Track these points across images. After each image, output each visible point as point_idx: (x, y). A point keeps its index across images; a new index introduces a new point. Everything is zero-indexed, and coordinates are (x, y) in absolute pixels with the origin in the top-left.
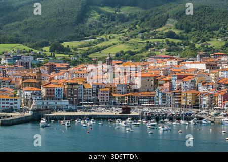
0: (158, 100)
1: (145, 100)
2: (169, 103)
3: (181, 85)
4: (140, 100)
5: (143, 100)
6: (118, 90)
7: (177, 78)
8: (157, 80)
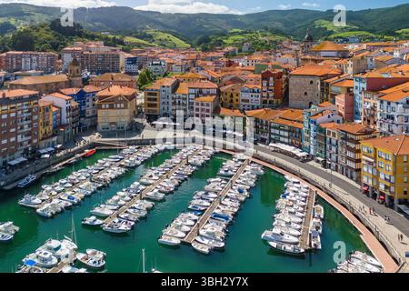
0: (308, 140)
1: (282, 133)
2: (334, 157)
3: (373, 108)
4: (273, 131)
5: (277, 132)
6: (243, 100)
7: (364, 86)
8: (327, 84)
